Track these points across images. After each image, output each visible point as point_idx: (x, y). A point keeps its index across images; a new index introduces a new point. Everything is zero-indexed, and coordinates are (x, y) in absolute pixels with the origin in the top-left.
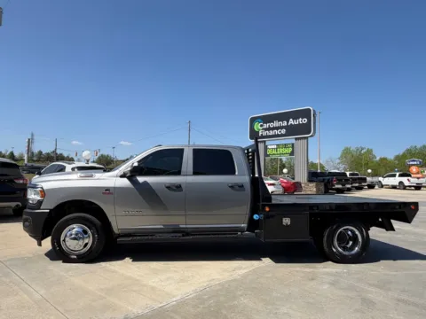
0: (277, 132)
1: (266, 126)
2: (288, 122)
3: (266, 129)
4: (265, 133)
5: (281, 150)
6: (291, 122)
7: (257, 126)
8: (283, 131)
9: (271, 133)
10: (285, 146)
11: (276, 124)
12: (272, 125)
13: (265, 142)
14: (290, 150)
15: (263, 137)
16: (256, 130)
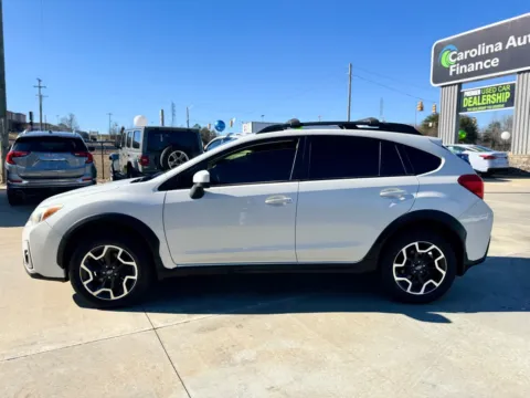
0: (483, 65)
1: (462, 56)
2: (504, 44)
3: (462, 63)
4: (460, 70)
5: (488, 99)
6: (512, 42)
7: (447, 59)
8: (495, 62)
9: (472, 67)
10: (498, 90)
11: (482, 49)
12: (473, 53)
13: (460, 85)
14: (508, 95)
15: (455, 76)
16: (444, 64)
